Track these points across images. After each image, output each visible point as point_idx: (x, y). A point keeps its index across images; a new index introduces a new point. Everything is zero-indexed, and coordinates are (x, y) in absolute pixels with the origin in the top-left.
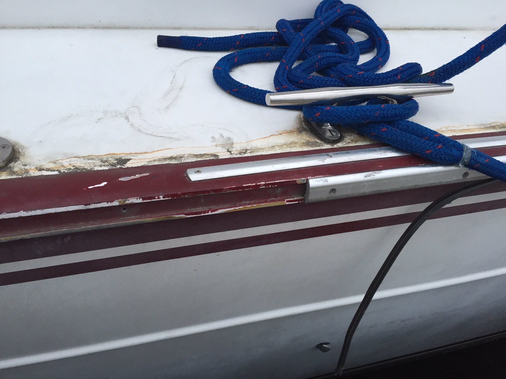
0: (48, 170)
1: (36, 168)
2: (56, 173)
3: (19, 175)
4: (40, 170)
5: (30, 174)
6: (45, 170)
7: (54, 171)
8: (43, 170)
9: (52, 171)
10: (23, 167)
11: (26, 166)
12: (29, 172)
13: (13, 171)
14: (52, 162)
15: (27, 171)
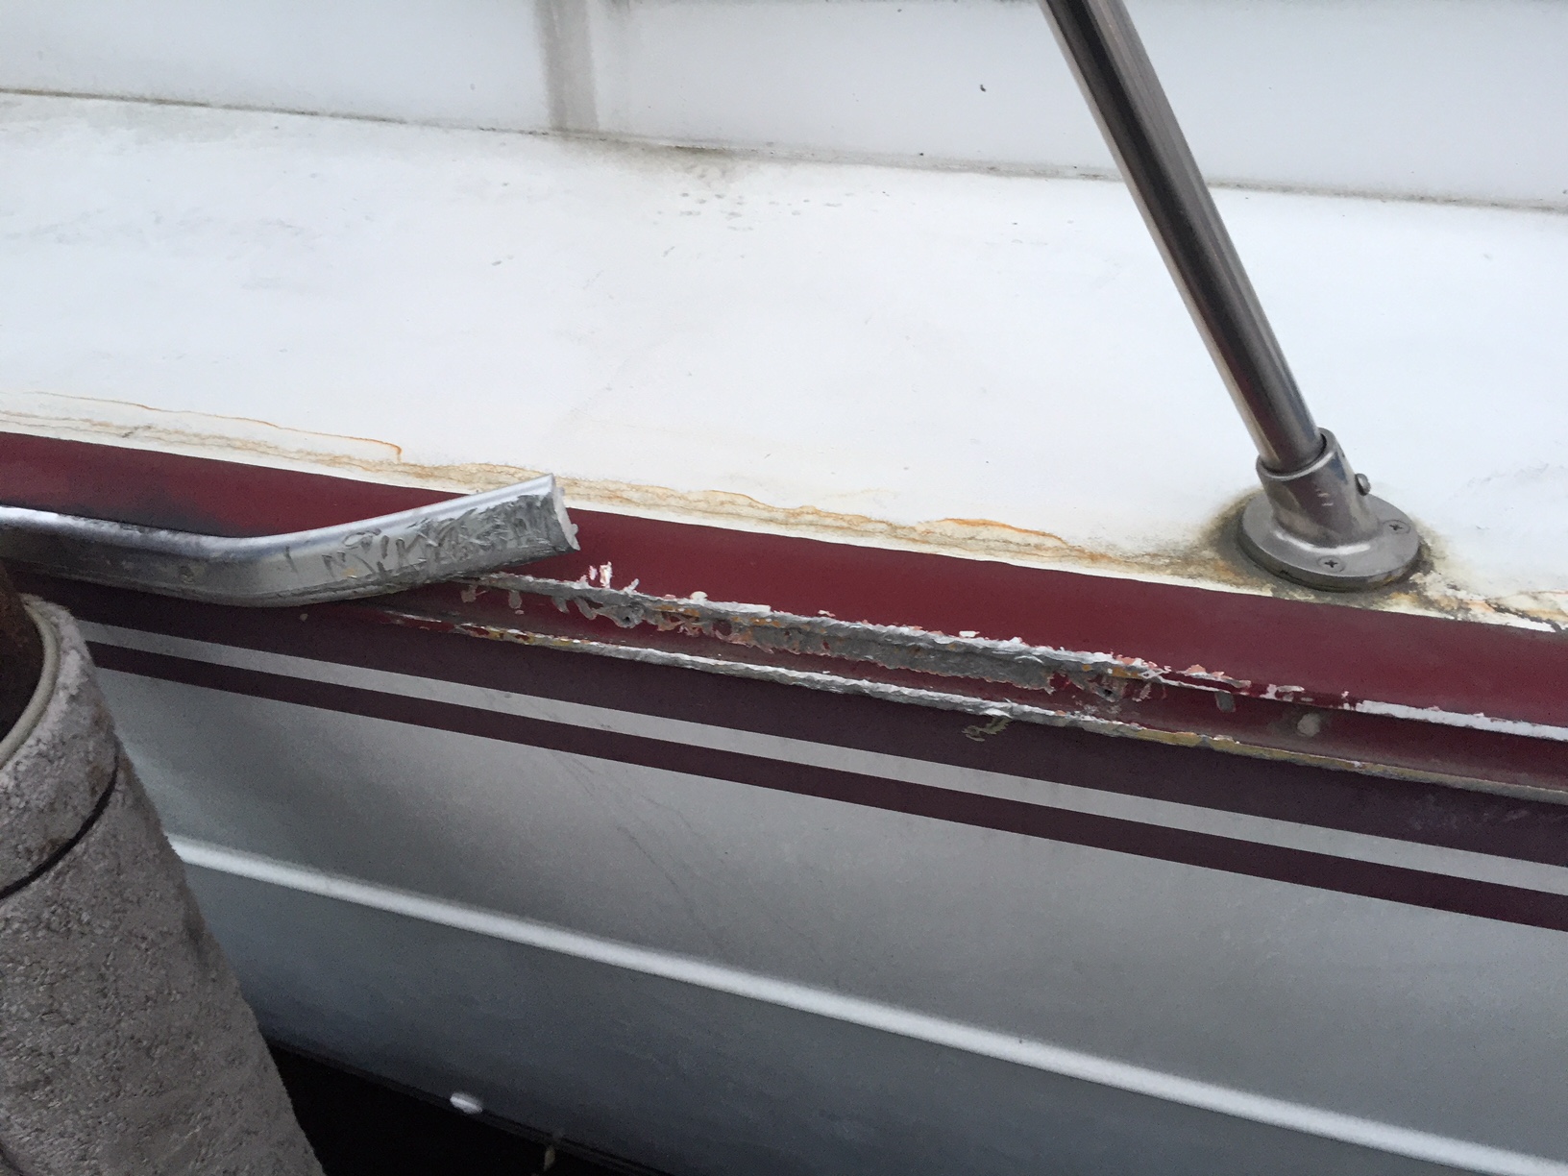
0: (1523, 615)
1: (1487, 601)
2: (1546, 628)
3: (1447, 612)
4: (1500, 609)
5: (1474, 616)
6: (1514, 613)
7: (1538, 620)
8: (1508, 611)
9: (1533, 619)
10: (1450, 592)
11: (1459, 590)
12: (1470, 609)
13: (1426, 597)
14: (1526, 593)
15: (1463, 606)
